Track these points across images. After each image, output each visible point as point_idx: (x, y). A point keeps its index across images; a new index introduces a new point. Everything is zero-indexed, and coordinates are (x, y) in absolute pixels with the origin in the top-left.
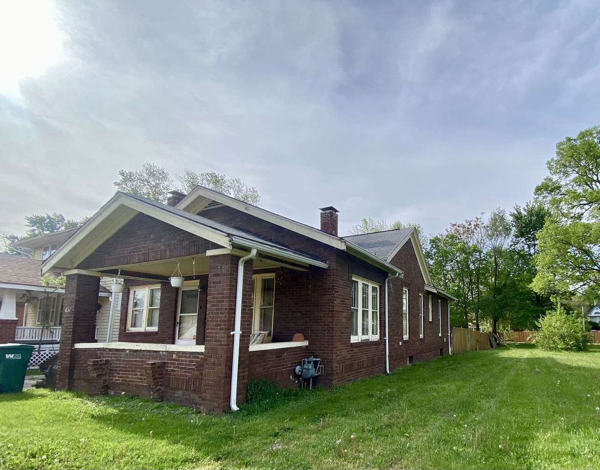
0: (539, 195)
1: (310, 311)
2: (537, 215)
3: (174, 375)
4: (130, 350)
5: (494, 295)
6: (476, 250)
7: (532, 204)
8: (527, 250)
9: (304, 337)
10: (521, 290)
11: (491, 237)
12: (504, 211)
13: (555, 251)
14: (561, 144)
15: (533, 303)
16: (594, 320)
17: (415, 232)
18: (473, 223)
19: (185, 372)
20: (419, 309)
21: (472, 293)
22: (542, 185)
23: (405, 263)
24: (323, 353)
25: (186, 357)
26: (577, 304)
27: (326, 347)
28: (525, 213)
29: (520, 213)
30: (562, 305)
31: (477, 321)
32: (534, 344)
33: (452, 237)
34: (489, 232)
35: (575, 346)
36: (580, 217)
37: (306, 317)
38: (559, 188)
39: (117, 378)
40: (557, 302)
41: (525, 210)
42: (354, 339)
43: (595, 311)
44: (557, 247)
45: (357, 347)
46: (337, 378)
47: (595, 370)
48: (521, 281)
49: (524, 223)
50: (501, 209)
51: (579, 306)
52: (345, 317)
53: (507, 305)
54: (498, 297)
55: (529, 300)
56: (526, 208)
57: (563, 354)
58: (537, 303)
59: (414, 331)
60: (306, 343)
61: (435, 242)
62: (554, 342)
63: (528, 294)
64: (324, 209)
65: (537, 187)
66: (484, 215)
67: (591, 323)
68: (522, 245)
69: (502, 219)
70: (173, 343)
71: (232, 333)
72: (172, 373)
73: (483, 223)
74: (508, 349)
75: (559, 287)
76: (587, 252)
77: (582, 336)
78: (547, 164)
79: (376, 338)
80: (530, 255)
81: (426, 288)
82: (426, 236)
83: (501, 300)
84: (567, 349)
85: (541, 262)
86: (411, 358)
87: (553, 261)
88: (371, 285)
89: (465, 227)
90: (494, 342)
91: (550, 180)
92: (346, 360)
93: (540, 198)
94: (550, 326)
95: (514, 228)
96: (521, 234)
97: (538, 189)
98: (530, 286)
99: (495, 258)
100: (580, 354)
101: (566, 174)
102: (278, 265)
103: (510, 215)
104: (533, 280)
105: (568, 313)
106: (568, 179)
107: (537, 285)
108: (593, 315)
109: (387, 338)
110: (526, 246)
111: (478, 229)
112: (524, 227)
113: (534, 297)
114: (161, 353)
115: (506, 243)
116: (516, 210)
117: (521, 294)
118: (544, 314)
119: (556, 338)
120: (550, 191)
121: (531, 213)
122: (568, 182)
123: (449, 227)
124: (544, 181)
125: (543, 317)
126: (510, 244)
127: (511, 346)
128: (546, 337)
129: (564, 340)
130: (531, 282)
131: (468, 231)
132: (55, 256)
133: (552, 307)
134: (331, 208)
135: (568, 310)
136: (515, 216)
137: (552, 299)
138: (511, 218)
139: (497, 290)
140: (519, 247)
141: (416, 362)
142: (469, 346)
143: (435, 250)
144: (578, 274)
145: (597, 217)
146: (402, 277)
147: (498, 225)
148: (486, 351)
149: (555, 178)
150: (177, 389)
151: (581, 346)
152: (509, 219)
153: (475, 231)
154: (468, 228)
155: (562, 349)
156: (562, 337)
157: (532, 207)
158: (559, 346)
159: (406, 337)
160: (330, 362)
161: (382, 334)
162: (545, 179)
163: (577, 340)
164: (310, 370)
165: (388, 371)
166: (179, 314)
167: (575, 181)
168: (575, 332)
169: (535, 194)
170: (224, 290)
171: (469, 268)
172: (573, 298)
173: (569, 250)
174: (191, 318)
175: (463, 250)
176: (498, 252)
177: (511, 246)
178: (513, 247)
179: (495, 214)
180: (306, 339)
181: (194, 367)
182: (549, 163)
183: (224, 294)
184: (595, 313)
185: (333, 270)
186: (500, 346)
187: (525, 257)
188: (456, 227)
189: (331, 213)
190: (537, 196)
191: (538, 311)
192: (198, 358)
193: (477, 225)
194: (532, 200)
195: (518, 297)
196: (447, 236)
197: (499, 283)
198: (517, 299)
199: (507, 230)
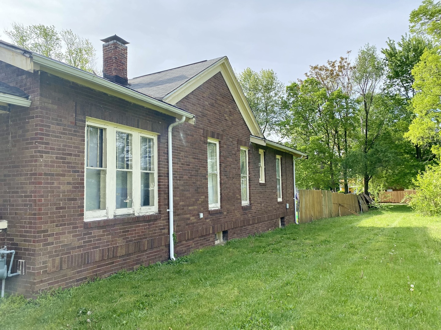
0: (415, 22)
2: (415, 50)
5: (365, 149)
6: (340, 96)
7: (408, 36)
8: (404, 93)
10: (397, 142)
11: (358, 80)
12: (374, 48)
18: (337, 64)
21: (339, 148)
22: (420, 10)
27: (27, 232)
28: (401, 49)
29: (394, 49)
31: (345, 181)
32: (410, 207)
33: (312, 82)
34: (357, 74)
41: (400, 45)
46: (49, 280)
48: (396, 131)
49: (399, 61)
50: (370, 45)
53: (379, 161)
54: (370, 152)
55: (407, 153)
56: (402, 43)
58: (417, 157)
61: (293, 89)
65: (413, 12)
66: (350, 54)
68: (398, 90)
69: (373, 57)
73: (349, 64)
74: (380, 213)
79: (152, 211)
80: (408, 98)
81: (252, 140)
83: (372, 155)
86: (224, 234)
89: (328, 70)
90: (365, 204)
91: (430, 2)
93: (418, 26)
94: (430, 184)
95: (387, 68)
96: (396, 74)
97: (415, 15)
98: (406, 135)
99: (365, 104)
103: (382, 52)
104: (409, 128)
107: (413, 134)
109: (171, 210)
110: (403, 89)
111: (344, 72)
112: (399, 66)
113: (413, 150)
116: (389, 45)
117: (397, 146)
118: (423, 169)
121: (407, 47)
123: (308, 70)
124: (422, 4)
125: (422, 174)
126: (382, 87)
127: (384, 210)
128: (426, 198)
130: (407, 130)
131: (332, 75)
133: (433, 160)
136: (388, 53)
138: (383, 56)
139: (368, 143)
140: (393, 90)
142: (326, 212)
143: (292, 99)
147: (367, 66)
152: (381, 57)
153: (341, 74)
154: (332, 71)
157: (409, 41)
161: (163, 205)
165: (173, 257)
169: (411, 21)
171: (333, 118)
176: (368, 99)
177: (384, 89)
178: (386, 91)
179: (363, 53)
186: (372, 209)
187: (400, 103)
188: (317, 70)
189: (114, 44)
190: (413, 24)
191: (417, 166)
193: (341, 67)
194: (408, 30)
195: (393, 150)
196: (306, 81)
197: (370, 135)
198: (391, 153)
199: (378, 70)
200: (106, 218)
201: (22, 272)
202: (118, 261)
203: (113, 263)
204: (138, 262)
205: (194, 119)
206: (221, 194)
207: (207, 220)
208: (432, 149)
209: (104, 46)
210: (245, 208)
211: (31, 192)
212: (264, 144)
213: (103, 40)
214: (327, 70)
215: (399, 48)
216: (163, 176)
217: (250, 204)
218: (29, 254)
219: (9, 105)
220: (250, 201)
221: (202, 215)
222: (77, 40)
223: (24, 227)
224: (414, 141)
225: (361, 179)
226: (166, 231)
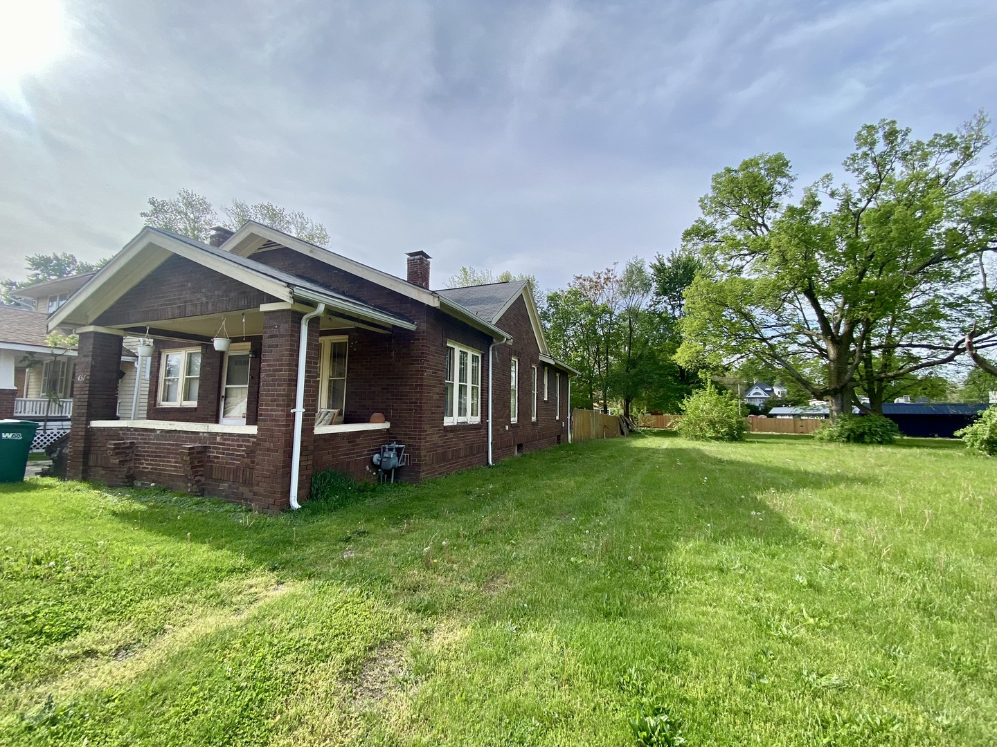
0: (687, 241)
1: (392, 385)
2: (685, 268)
3: (218, 463)
4: (162, 431)
5: (628, 368)
6: (606, 310)
7: (679, 253)
8: (671, 311)
9: (384, 418)
10: (662, 363)
11: (625, 294)
12: (642, 261)
13: (706, 314)
14: (719, 176)
15: (676, 379)
16: (752, 403)
17: (529, 286)
18: (603, 276)
19: (231, 459)
20: (531, 385)
22: (693, 229)
23: (515, 324)
24: (409, 438)
25: (233, 440)
26: (732, 382)
27: (412, 431)
28: (670, 265)
29: (662, 264)
30: (713, 382)
31: (605, 402)
32: (676, 431)
33: (575, 293)
34: (623, 288)
35: (727, 434)
36: (739, 270)
37: (387, 393)
38: (714, 232)
39: (145, 466)
40: (706, 379)
41: (669, 260)
42: (448, 422)
43: (754, 391)
44: (710, 309)
45: (452, 431)
46: (427, 470)
47: (752, 465)
48: (661, 351)
49: (668, 277)
50: (639, 259)
51: (735, 384)
52: (437, 394)
53: (643, 382)
54: (633, 372)
56: (671, 259)
57: (712, 444)
58: (682, 380)
59: (524, 412)
60: (387, 425)
61: (553, 299)
62: (702, 429)
63: (670, 368)
64: (411, 255)
65: (686, 231)
66: (617, 266)
67: (748, 406)
68: (664, 306)
69: (640, 271)
70: (217, 422)
71: (292, 411)
72: (216, 460)
73: (615, 276)
74: (643, 437)
75: (710, 360)
76: (747, 316)
77: (738, 422)
78: (699, 201)
79: (476, 420)
80: (674, 318)
81: (541, 358)
82: (542, 292)
83: (635, 375)
84: (717, 439)
85: (687, 327)
86: (520, 447)
87: (703, 327)
88: (470, 353)
89: (593, 281)
90: (626, 427)
91: (703, 222)
92: (438, 447)
93: (690, 246)
94: (697, 408)
95: (655, 284)
96: (664, 291)
97: (687, 234)
98: (674, 357)
99: (630, 321)
100: (734, 444)
101: (723, 215)
102: (351, 325)
103: (651, 267)
104: (677, 350)
105: (720, 393)
106: (725, 221)
107: (681, 357)
108: (751, 396)
109: (490, 421)
110: (669, 307)
111: (609, 284)
112: (667, 283)
113: (677, 372)
114: (201, 434)
115: (645, 302)
116: (658, 260)
117: (662, 367)
118: (690, 393)
119: (704, 424)
120: (702, 236)
121: (677, 264)
122: (726, 226)
123: (572, 280)
124: (695, 223)
125: (689, 398)
126: (649, 304)
127: (647, 434)
128: (692, 422)
129: (714, 427)
131: (597, 287)
132: (65, 308)
133: (700, 385)
134: (421, 253)
135: (720, 389)
136: (656, 269)
137: (700, 375)
138: (652, 271)
139: (631, 362)
140: (660, 308)
141: (526, 452)
142: (593, 433)
143: (553, 310)
144: (734, 343)
145: (761, 271)
146: (510, 343)
147: (634, 280)
148: (615, 440)
149: (709, 220)
150: (223, 481)
151: (736, 435)
152: (649, 272)
153: (605, 286)
154: (596, 282)
155: (711, 438)
156: (712, 423)
157: (679, 257)
158: (707, 434)
159: (514, 420)
160: (418, 449)
161: (484, 415)
162: (697, 222)
163: (730, 427)
164: (392, 459)
165: (491, 463)
166: (224, 386)
167: (734, 224)
168: (728, 417)
169: (683, 240)
170: (283, 355)
171: (596, 334)
172: (726, 374)
173: (724, 313)
174: (239, 391)
175: (589, 311)
176: (633, 313)
177: (651, 306)
178: (652, 308)
179: (631, 265)
180: (386, 420)
181: (243, 453)
182: (701, 200)
183: (281, 360)
184: (755, 394)
185: (423, 332)
186: (633, 433)
187: (668, 322)
188: (581, 281)
189: (420, 259)
190: (685, 243)
191: (682, 390)
192: (249, 441)
193: (608, 279)
194: (679, 248)
195: (657, 371)
197: (633, 354)
198: (655, 374)
199: (646, 286)
200: (453, 424)
205: (511, 340)
210: (534, 424)
212: (553, 363)
214: (591, 281)
215: (668, 264)
216: (484, 390)
217: (537, 420)
221: (507, 428)
226: (485, 439)
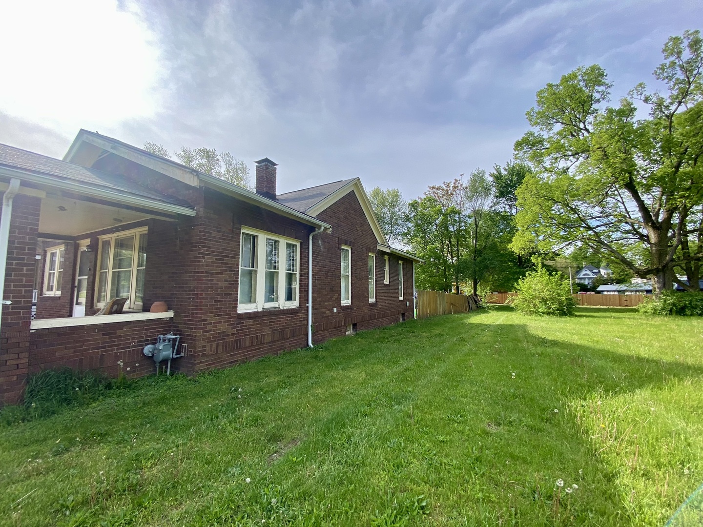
0: (518, 150)
2: (518, 174)
5: (475, 257)
7: (512, 162)
8: (509, 210)
10: (502, 252)
11: (470, 199)
12: (483, 171)
14: (541, 92)
16: (582, 282)
18: (452, 185)
21: (452, 255)
22: (523, 140)
26: (564, 266)
28: (506, 173)
29: (499, 173)
31: (457, 283)
33: (430, 200)
34: (469, 194)
36: (565, 171)
38: (541, 142)
40: (538, 263)
41: (505, 170)
43: (584, 272)
48: (501, 243)
49: (504, 183)
50: (480, 170)
51: (566, 268)
53: (487, 267)
54: (478, 259)
55: (511, 261)
56: (507, 168)
58: (519, 265)
61: (414, 205)
62: (535, 306)
65: (517, 142)
68: (503, 206)
69: (482, 180)
73: (461, 185)
76: (575, 211)
78: (526, 115)
80: (511, 215)
81: (379, 248)
83: (481, 262)
84: (548, 314)
87: (535, 221)
89: (444, 190)
91: (532, 134)
93: (521, 154)
95: (494, 188)
97: (519, 145)
98: (510, 246)
99: (475, 219)
100: (564, 319)
103: (490, 175)
105: (550, 274)
106: (551, 132)
108: (581, 276)
110: (507, 207)
111: (458, 192)
112: (504, 187)
113: (516, 259)
115: (487, 204)
116: (496, 169)
117: (502, 255)
118: (524, 275)
119: (537, 301)
120: (532, 145)
121: (512, 172)
122: (551, 135)
123: (427, 190)
124: (524, 136)
126: (490, 205)
128: (526, 300)
129: (546, 304)
130: (511, 242)
131: (449, 195)
133: (532, 268)
136: (495, 177)
137: (533, 260)
138: (491, 179)
139: (477, 252)
140: (500, 208)
142: (440, 310)
143: (413, 214)
147: (478, 187)
151: (566, 310)
152: (489, 179)
153: (454, 193)
154: (447, 190)
155: (543, 313)
157: (513, 166)
158: (539, 310)
162: (526, 134)
163: (560, 303)
176: (478, 214)
177: (492, 207)
179: (474, 175)
182: (528, 113)
184: (585, 275)
186: (480, 309)
187: (506, 219)
188: (435, 190)
190: (517, 152)
191: (519, 272)
193: (456, 187)
194: (513, 158)
195: (498, 259)
196: (425, 199)
197: (479, 245)
198: (497, 261)
199: (487, 191)
200: (256, 310)
201: (185, 354)
202: (265, 347)
203: (260, 348)
204: (281, 347)
205: (331, 229)
206: (352, 293)
207: (340, 314)
208: (532, 258)
209: (257, 167)
210: (372, 305)
211: (194, 287)
212: (389, 251)
213: (256, 162)
215: (504, 173)
216: (304, 276)
217: (376, 302)
218: (191, 339)
219: (178, 214)
220: (376, 298)
221: (335, 310)
222: (234, 161)
223: (187, 316)
224: (517, 251)
225: (470, 283)
226: (305, 322)
